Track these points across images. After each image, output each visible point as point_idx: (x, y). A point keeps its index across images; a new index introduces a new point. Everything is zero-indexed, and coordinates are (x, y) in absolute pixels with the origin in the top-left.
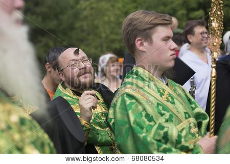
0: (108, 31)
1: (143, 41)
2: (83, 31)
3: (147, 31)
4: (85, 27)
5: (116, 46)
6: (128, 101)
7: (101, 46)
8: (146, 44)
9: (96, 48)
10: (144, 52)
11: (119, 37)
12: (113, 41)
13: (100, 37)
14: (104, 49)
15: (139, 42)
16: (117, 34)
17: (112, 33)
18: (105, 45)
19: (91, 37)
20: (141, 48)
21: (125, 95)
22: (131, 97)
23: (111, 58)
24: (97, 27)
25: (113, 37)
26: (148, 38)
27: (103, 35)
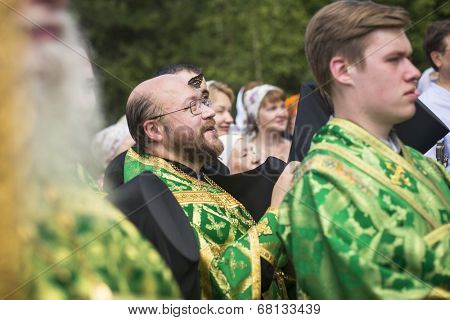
0: (267, 38)
1: (346, 63)
2: (214, 35)
3: (354, 41)
4: (219, 28)
5: (284, 68)
6: (317, 187)
7: (252, 68)
8: (351, 69)
9: (241, 71)
10: (349, 85)
11: (289, 51)
12: (277, 58)
13: (250, 49)
14: (258, 74)
15: (339, 66)
16: (285, 44)
17: (275, 41)
18: (259, 67)
19: (230, 49)
20: (342, 79)
21: (311, 175)
22: (322, 177)
23: (269, 93)
24: (243, 29)
25: (276, 49)
26: (356, 57)
27: (257, 45)
